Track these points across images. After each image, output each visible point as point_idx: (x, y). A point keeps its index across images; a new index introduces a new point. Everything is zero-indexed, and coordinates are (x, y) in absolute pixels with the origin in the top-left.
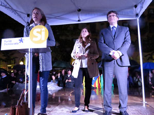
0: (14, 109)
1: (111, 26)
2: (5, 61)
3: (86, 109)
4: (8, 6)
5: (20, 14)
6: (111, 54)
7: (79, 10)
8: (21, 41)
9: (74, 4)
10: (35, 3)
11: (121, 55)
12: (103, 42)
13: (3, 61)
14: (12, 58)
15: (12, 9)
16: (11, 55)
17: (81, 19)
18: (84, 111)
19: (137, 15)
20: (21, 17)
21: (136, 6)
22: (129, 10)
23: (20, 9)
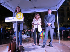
0: (11, 44)
1: (49, 14)
2: (8, 27)
3: (38, 44)
4: (8, 6)
5: (13, 9)
6: (47, 24)
7: (35, 7)
8: (13, 18)
9: (33, 5)
10: (18, 5)
11: (51, 24)
12: (45, 20)
13: (7, 27)
14: (10, 26)
15: (10, 7)
16: (10, 25)
17: (36, 11)
18: (37, 45)
19: (57, 9)
20: (13, 10)
21: (56, 6)
22: (54, 7)
23: (13, 7)
